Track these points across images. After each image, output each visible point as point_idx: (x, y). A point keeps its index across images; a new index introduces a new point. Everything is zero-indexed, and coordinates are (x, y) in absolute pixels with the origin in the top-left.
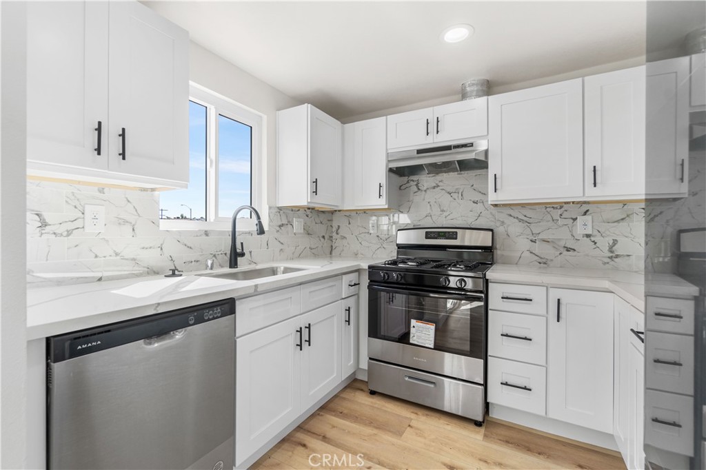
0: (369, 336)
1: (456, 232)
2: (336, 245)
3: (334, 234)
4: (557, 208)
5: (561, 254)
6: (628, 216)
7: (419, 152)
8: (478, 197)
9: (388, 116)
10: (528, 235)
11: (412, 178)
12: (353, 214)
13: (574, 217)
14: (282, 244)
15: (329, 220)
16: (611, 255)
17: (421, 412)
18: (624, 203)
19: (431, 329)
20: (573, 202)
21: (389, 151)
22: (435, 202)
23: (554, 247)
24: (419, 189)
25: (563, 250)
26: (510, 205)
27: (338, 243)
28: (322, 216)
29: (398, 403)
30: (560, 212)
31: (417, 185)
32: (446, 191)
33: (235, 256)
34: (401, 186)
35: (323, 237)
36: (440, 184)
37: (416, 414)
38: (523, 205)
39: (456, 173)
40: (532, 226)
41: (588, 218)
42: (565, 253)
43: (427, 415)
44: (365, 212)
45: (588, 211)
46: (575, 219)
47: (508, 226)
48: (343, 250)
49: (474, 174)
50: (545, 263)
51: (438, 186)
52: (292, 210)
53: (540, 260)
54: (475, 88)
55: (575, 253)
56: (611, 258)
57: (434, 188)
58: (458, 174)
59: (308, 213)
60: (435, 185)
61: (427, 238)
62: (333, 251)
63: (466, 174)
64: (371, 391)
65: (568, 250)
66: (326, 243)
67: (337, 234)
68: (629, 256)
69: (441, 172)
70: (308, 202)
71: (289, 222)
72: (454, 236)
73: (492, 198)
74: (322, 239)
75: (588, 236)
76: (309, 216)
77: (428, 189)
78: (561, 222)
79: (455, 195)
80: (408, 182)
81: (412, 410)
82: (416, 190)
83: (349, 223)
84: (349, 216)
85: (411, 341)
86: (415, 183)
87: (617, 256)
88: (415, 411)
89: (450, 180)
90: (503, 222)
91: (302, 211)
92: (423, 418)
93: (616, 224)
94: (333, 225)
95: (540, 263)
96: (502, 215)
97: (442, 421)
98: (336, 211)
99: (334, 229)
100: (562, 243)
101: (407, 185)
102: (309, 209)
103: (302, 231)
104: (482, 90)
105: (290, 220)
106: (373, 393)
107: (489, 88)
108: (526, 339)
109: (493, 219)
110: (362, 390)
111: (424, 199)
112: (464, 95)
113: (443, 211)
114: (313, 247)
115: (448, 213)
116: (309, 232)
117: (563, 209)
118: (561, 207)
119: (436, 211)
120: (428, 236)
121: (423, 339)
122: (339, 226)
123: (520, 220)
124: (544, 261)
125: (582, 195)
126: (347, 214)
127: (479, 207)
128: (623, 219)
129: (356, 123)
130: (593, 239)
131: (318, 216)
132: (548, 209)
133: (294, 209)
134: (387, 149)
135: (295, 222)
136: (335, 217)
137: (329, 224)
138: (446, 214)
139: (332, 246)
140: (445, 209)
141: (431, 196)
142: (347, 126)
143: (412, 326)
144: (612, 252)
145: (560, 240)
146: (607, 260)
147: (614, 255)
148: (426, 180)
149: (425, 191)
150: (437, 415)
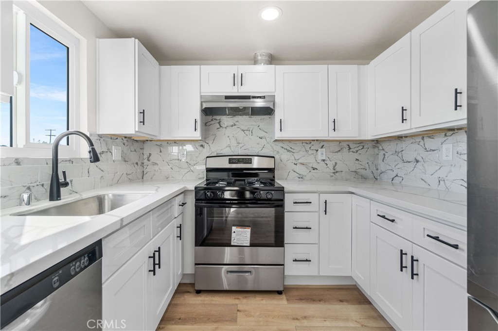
0: (196, 246)
1: (251, 159)
2: (147, 170)
3: (146, 161)
4: (308, 143)
5: (310, 172)
6: (342, 149)
7: (227, 97)
8: (262, 134)
9: (202, 66)
10: (293, 160)
11: (215, 117)
12: (165, 144)
13: (317, 149)
14: (102, 171)
15: (141, 149)
16: (334, 171)
17: (240, 296)
18: (340, 141)
19: (247, 232)
20: (317, 140)
21: (202, 94)
22: (233, 137)
23: (307, 168)
24: (221, 126)
25: (311, 169)
26: (283, 140)
27: (150, 169)
28: (135, 144)
29: (221, 295)
30: (309, 146)
31: (219, 123)
32: (241, 129)
33: (56, 187)
34: (206, 123)
35: (137, 163)
36: (237, 123)
37: (238, 299)
38: (290, 141)
39: (248, 116)
40: (295, 155)
41: (324, 150)
42: (313, 171)
43: (246, 297)
44: (175, 143)
45: (323, 146)
46: (317, 151)
47: (281, 154)
48: (154, 175)
49: (260, 118)
50: (302, 178)
51: (235, 125)
52: (111, 139)
53: (299, 176)
54: (264, 58)
55: (317, 171)
56: (334, 173)
57: (232, 126)
58: (250, 117)
59: (125, 142)
60: (233, 124)
61: (230, 163)
62: (144, 176)
63: (255, 118)
64: (197, 290)
65: (314, 169)
66: (139, 169)
67: (149, 160)
68: (342, 171)
69: (238, 115)
70: (136, 131)
71: (108, 149)
72: (249, 161)
73: (278, 135)
74: (136, 165)
75: (324, 160)
76: (126, 145)
77: (227, 126)
78: (310, 152)
79: (247, 132)
80: (212, 120)
81: (234, 297)
82: (219, 127)
83: (161, 152)
84: (160, 146)
85: (232, 244)
86: (218, 121)
87: (337, 172)
88: (237, 297)
89: (244, 121)
90: (278, 152)
91: (119, 140)
92: (244, 301)
93: (336, 153)
94: (144, 153)
95: (299, 178)
96: (277, 147)
97: (257, 299)
98: (147, 140)
99: (146, 156)
100: (311, 165)
101: (212, 122)
102: (126, 137)
103: (120, 158)
104: (269, 60)
105: (110, 148)
106: (198, 292)
107: (272, 60)
108: (307, 228)
109: (272, 150)
110: (188, 292)
111: (225, 134)
112: (255, 62)
113: (239, 143)
114: (128, 173)
115: (243, 145)
116: (126, 159)
117: (311, 144)
118: (310, 143)
119: (234, 143)
120: (231, 161)
121: (242, 240)
122: (150, 154)
123: (288, 151)
124: (301, 176)
125: (327, 136)
126: (158, 143)
127: (263, 141)
128: (339, 151)
129: (173, 67)
130: (326, 162)
131: (133, 144)
132: (304, 144)
133: (113, 137)
134: (200, 93)
135: (114, 150)
136: (146, 145)
137: (141, 151)
138: (240, 145)
139: (143, 171)
140: (240, 142)
141: (229, 132)
142: (163, 67)
143: (233, 232)
144: (334, 170)
145: (309, 163)
146: (332, 174)
147: (335, 171)
148: (226, 120)
149: (226, 128)
150: (252, 295)
